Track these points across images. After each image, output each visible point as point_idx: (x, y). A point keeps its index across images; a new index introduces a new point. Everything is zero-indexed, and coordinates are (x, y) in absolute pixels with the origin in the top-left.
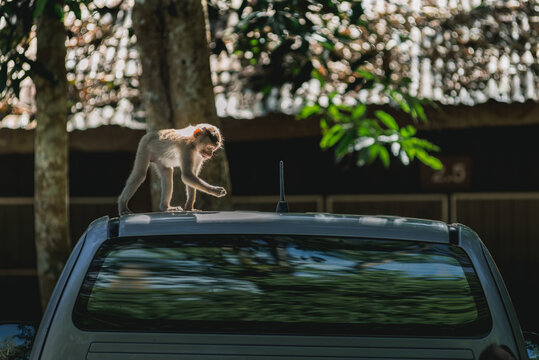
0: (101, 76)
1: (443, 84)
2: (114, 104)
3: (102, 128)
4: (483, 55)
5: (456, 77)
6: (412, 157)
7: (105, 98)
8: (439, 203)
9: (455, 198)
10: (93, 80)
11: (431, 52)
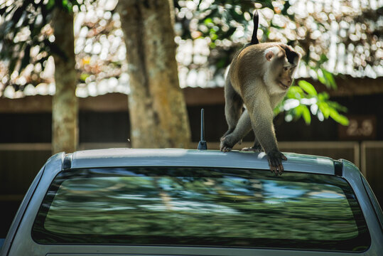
1: (353, 62)
2: (118, 77)
5: (363, 57)
6: (327, 116)
8: (352, 150)
9: (364, 145)
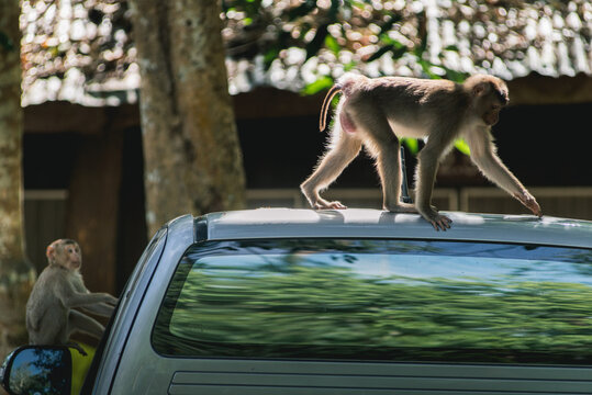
0: (41, 39)
1: (473, 52)
2: (61, 75)
3: (47, 104)
4: (518, 16)
5: (486, 44)
7: (49, 67)
9: (467, 194)
10: (32, 44)
11: (453, 12)
